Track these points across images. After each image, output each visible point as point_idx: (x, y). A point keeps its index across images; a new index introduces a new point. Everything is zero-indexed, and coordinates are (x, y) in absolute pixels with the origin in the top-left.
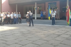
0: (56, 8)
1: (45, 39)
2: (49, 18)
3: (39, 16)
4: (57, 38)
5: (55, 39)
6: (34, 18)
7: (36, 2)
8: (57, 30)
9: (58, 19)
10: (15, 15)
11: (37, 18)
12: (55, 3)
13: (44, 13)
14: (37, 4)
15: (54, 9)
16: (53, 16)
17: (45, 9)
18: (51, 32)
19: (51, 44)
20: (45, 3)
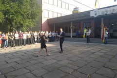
0: (91, 27)
1: (80, 56)
2: (84, 36)
3: (75, 34)
4: (92, 56)
5: (90, 56)
6: (70, 37)
7: (72, 21)
8: (92, 48)
9: (93, 38)
10: (53, 34)
13: (79, 32)
14: (73, 23)
15: (89, 27)
16: (87, 35)
17: (80, 28)
18: (86, 50)
19: (86, 61)
20: (80, 23)
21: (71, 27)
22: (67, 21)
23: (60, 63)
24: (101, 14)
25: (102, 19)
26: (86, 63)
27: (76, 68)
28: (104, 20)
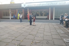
2: (18, 18)
4: (23, 29)
5: (22, 30)
6: (9, 19)
7: (10, 9)
11: (11, 19)
12: (22, 10)
14: (11, 10)
15: (21, 13)
16: (20, 17)
19: (20, 33)
20: (16, 10)
21: (10, 12)
22: (6, 8)
23: (2, 37)
24: (27, 6)
25: (28, 9)
26: (20, 34)
27: (14, 38)
28: (29, 9)
